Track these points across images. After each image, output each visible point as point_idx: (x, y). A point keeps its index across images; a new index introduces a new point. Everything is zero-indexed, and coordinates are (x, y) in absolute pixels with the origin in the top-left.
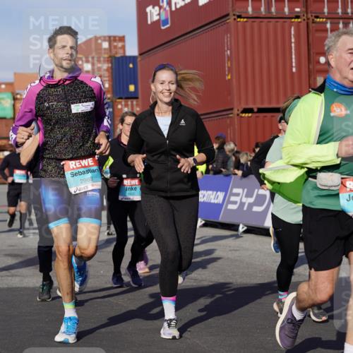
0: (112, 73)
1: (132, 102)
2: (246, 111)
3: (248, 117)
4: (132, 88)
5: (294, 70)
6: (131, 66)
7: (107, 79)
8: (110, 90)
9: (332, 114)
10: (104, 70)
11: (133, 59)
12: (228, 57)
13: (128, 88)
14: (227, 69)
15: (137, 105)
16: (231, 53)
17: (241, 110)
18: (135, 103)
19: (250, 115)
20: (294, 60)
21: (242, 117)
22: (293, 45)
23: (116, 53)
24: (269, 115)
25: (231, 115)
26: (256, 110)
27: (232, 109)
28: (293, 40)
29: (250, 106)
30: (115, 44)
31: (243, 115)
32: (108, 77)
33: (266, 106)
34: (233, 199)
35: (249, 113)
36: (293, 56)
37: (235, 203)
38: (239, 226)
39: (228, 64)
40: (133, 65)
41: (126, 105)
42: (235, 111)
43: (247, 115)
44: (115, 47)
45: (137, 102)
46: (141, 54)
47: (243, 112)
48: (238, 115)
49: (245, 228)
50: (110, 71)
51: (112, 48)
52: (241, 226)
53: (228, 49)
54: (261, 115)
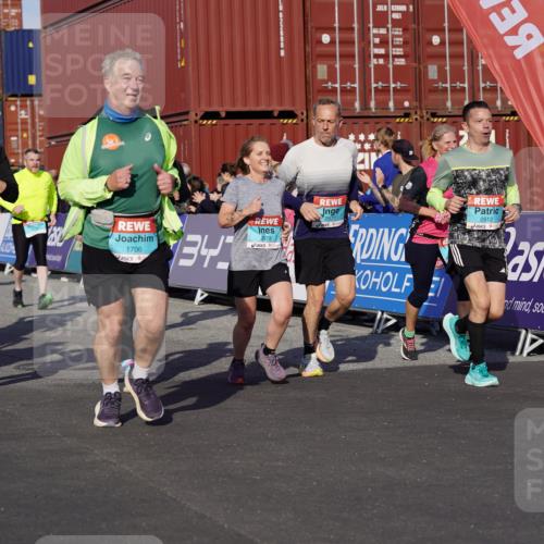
0: (2, 56)
2: (208, 116)
3: (212, 125)
4: (32, 79)
5: (282, 53)
6: (31, 45)
9: (104, 147)
12: (181, 32)
13: (26, 80)
14: (179, 51)
15: (39, 105)
16: (185, 25)
17: (199, 117)
18: (36, 103)
19: (214, 122)
20: (282, 39)
21: (201, 125)
22: (281, 15)
23: (8, 25)
24: (243, 122)
25: (186, 123)
26: (223, 115)
27: (187, 113)
28: (281, 8)
29: (214, 108)
30: (6, 11)
31: (205, 122)
33: (239, 108)
34: (187, 250)
35: (213, 119)
36: (282, 33)
37: (190, 256)
38: (196, 291)
39: (181, 44)
40: (34, 44)
41: (23, 107)
42: (192, 116)
43: (210, 122)
44: (6, 16)
45: (40, 101)
46: (45, 28)
47: (203, 118)
48: (196, 122)
49: (206, 295)
51: (1, 16)
52: (199, 292)
53: (181, 21)
54: (232, 122)
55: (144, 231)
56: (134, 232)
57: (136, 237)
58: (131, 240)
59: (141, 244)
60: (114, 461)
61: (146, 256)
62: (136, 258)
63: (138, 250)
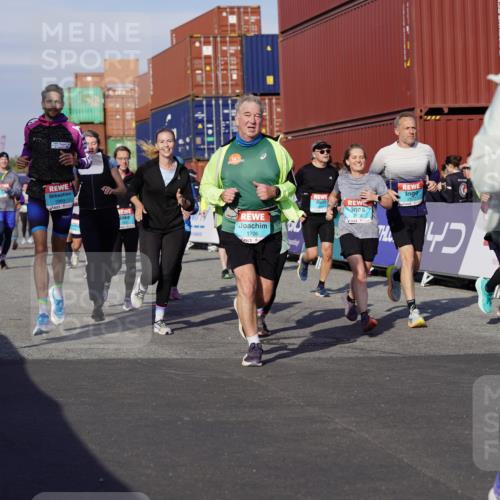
0: (242, 59)
1: (270, 100)
2: (432, 111)
3: (436, 120)
4: (270, 80)
6: (269, 48)
7: (235, 67)
8: (240, 83)
9: (229, 163)
10: (232, 55)
11: (272, 39)
12: (407, 35)
13: (265, 80)
14: (405, 52)
15: (277, 104)
16: (410, 28)
17: (425, 111)
18: (274, 101)
19: (438, 117)
21: (426, 120)
23: (248, 31)
24: (465, 117)
26: (446, 111)
27: (412, 109)
29: (438, 105)
30: (246, 18)
31: (429, 117)
32: (237, 64)
33: (461, 104)
35: (436, 114)
38: (422, 274)
39: (407, 46)
40: (272, 47)
42: (417, 112)
43: (434, 117)
44: (247, 22)
45: (277, 99)
46: (282, 33)
47: (427, 114)
48: (421, 117)
49: (431, 277)
50: (240, 56)
51: (242, 24)
52: (426, 274)
53: (406, 24)
54: (454, 118)
55: (259, 221)
56: (252, 221)
57: (253, 225)
58: (250, 226)
59: (258, 230)
60: (354, 429)
61: (261, 239)
62: (254, 240)
63: (255, 234)
